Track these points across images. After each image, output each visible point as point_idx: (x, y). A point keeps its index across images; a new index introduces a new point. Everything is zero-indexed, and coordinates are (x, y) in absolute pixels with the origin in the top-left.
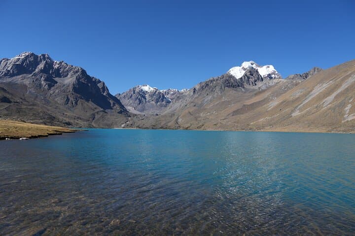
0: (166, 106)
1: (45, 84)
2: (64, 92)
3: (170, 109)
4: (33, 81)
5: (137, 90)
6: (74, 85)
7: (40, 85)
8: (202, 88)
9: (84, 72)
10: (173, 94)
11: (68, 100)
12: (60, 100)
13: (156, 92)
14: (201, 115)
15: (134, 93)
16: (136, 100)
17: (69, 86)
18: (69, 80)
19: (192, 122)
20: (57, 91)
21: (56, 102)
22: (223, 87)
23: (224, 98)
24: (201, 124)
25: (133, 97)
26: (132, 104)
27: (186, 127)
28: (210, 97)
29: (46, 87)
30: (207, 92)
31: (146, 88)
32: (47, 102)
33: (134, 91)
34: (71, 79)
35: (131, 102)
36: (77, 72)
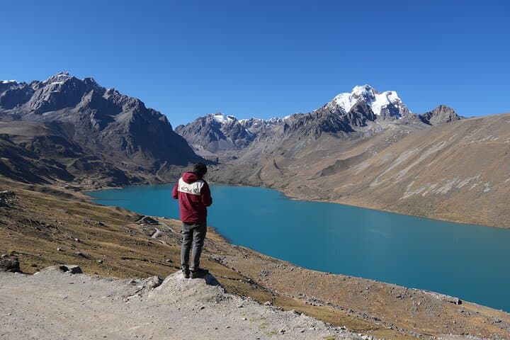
0: (247, 144)
1: (95, 122)
2: (120, 133)
3: (253, 151)
4: (81, 119)
5: (208, 121)
6: (130, 123)
7: (90, 124)
8: (295, 127)
9: (142, 104)
10: (257, 127)
11: (125, 144)
12: (115, 144)
13: (234, 123)
14: (289, 168)
15: (204, 125)
16: (206, 135)
17: (124, 125)
18: (125, 117)
19: (276, 179)
20: (111, 132)
21: (111, 148)
22: (319, 131)
23: (318, 146)
24: (286, 183)
25: (202, 131)
26: (201, 141)
27: (270, 184)
28: (302, 143)
29: (97, 127)
30: (300, 136)
31: (220, 118)
32: (101, 147)
33: (204, 122)
34: (126, 115)
35: (199, 137)
36: (133, 105)
